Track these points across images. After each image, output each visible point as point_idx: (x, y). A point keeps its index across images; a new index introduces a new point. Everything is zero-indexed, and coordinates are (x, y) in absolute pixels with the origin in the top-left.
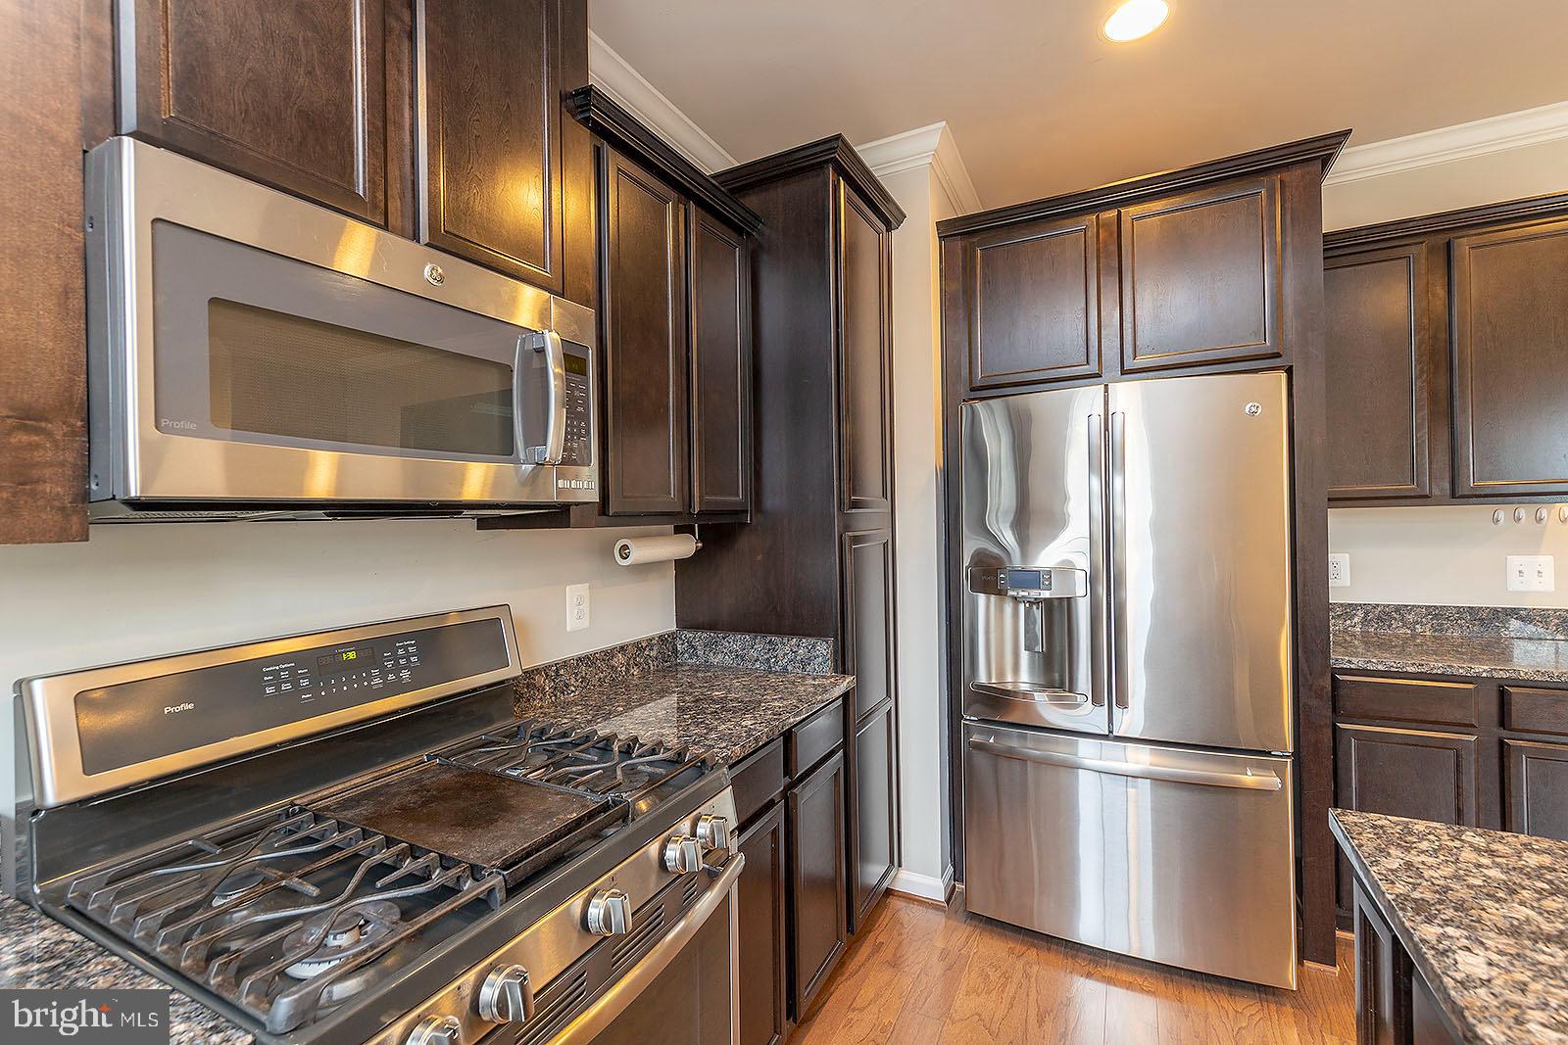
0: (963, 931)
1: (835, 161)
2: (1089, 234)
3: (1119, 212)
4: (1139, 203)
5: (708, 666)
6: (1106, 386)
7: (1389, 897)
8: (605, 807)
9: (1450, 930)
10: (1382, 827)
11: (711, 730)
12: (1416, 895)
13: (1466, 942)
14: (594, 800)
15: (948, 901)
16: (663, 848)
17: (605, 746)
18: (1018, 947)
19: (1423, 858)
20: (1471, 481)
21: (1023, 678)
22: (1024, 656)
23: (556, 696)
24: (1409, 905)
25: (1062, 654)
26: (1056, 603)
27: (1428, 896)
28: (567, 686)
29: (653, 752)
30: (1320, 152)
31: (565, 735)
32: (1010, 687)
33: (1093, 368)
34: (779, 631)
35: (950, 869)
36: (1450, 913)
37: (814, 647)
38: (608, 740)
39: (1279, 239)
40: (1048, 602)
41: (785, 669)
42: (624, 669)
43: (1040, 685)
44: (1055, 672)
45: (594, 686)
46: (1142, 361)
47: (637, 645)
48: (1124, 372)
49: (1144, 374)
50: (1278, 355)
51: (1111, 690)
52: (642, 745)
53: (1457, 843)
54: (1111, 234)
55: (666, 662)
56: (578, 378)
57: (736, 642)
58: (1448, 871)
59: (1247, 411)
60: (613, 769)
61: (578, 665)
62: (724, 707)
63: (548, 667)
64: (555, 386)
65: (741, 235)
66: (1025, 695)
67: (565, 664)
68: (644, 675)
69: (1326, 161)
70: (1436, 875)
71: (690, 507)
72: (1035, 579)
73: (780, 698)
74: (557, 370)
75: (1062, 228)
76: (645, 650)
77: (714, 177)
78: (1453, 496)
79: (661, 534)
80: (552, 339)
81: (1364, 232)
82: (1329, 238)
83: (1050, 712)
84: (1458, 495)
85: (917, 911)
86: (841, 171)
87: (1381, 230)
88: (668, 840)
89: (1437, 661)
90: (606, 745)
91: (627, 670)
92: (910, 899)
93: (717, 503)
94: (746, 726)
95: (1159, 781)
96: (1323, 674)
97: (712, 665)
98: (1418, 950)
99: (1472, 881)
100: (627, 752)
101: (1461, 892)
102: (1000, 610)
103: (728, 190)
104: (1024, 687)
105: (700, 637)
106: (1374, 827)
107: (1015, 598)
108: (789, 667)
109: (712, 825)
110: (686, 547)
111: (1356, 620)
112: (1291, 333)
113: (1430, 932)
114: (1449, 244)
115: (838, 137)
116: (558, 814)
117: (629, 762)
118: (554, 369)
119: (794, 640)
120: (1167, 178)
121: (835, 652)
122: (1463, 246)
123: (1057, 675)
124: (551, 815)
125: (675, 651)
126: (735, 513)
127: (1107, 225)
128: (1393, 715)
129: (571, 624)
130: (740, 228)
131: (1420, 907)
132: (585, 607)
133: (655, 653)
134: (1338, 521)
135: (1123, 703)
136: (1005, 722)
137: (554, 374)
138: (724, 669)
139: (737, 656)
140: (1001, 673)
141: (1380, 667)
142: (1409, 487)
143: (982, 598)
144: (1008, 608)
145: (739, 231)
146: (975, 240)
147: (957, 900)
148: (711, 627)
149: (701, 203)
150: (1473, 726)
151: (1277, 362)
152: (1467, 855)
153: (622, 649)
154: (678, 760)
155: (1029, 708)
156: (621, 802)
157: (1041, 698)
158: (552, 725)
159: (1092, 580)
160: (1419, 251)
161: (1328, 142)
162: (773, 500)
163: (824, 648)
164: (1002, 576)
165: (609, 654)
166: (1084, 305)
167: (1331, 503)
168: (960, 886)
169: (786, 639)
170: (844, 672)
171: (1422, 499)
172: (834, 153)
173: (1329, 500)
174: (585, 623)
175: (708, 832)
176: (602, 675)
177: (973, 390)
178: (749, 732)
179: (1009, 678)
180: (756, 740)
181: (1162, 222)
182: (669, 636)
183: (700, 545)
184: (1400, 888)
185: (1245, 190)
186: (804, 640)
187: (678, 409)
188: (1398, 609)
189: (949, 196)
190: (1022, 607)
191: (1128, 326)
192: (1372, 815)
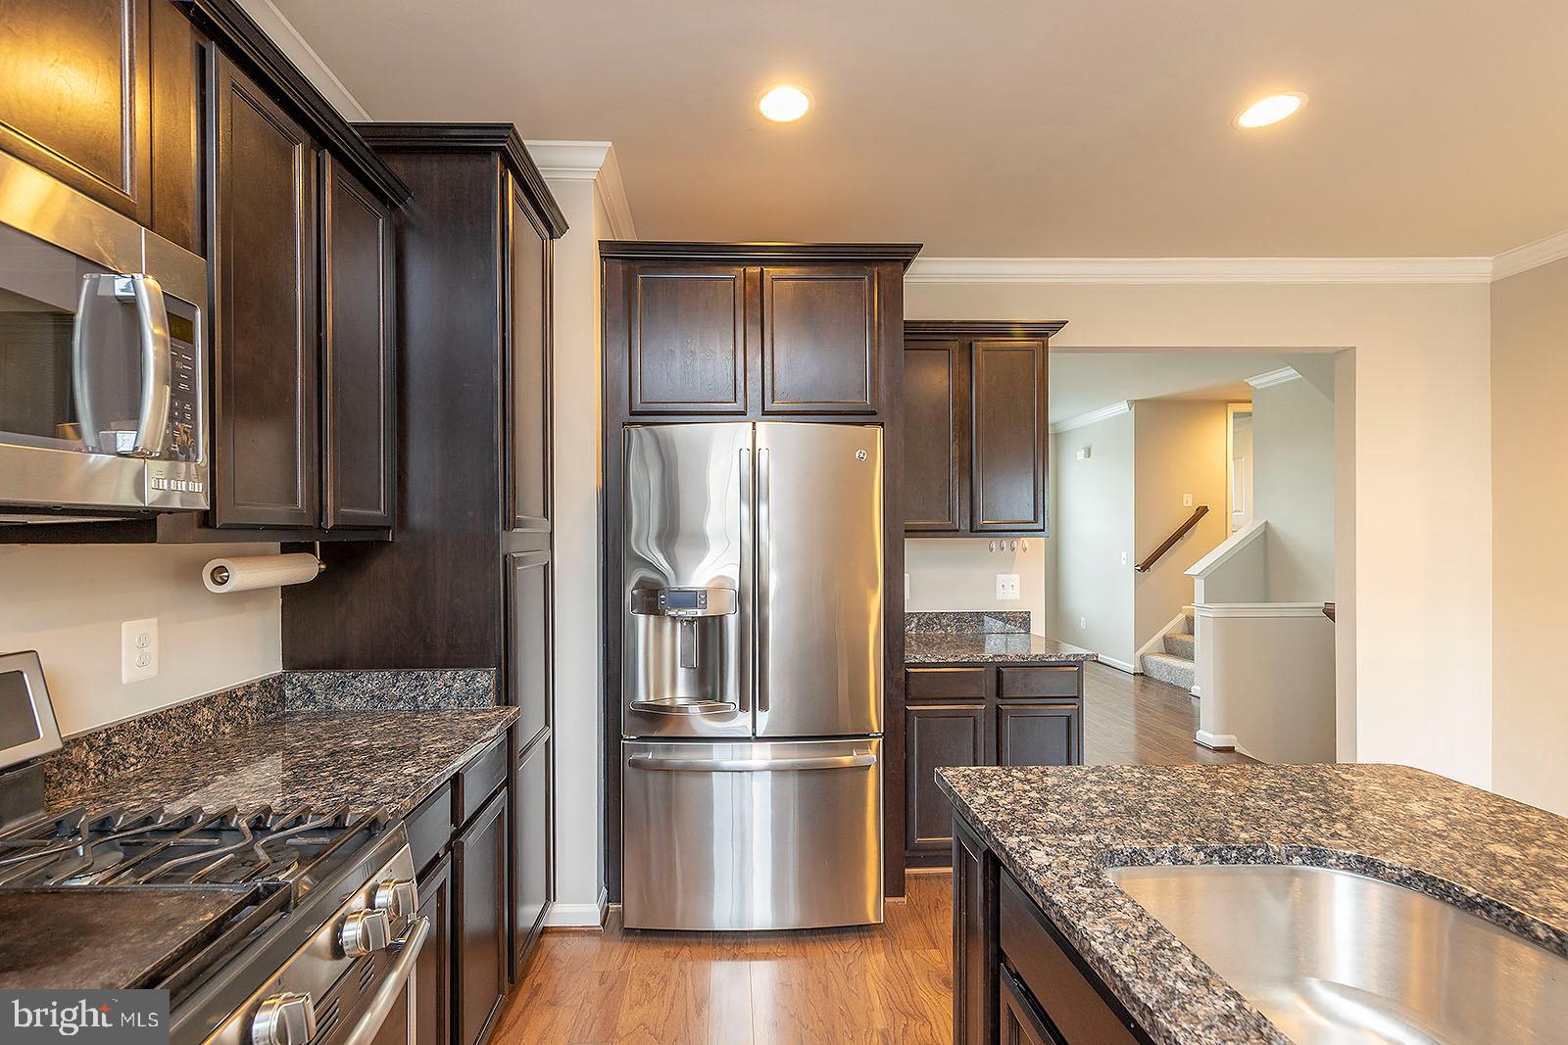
0: (618, 949)
1: (503, 152)
2: (737, 285)
3: (762, 269)
4: (778, 266)
5: (331, 713)
6: (754, 423)
7: (986, 824)
8: (255, 898)
9: (1023, 838)
10: (968, 775)
11: (365, 784)
12: (999, 819)
13: (1032, 844)
14: (233, 891)
15: (603, 924)
16: (338, 931)
17: (220, 825)
18: (672, 950)
19: (996, 792)
20: (982, 521)
21: (680, 692)
22: (681, 673)
23: (106, 773)
24: (998, 826)
25: (714, 666)
26: (710, 620)
27: (1005, 818)
28: (123, 757)
29: (299, 821)
30: (901, 256)
31: (148, 821)
32: (668, 703)
33: (738, 406)
34: (430, 664)
35: (604, 891)
36: (1019, 826)
37: (473, 678)
38: (224, 818)
39: (876, 319)
40: (703, 620)
41: (437, 707)
42: (210, 727)
43: (696, 699)
44: (707, 684)
45: (167, 753)
46: (777, 406)
47: (232, 696)
48: (764, 413)
49: (780, 417)
50: (874, 413)
51: (755, 696)
52: (279, 816)
53: (1010, 778)
54: (756, 286)
55: (271, 712)
56: (181, 345)
57: (371, 682)
58: (1010, 798)
59: (857, 455)
60: (248, 850)
61: (141, 727)
62: (371, 757)
63: (95, 734)
64: (156, 353)
65: (385, 204)
66: (680, 709)
67: (121, 728)
68: (241, 730)
69: (907, 264)
70: (1006, 803)
71: (321, 520)
72: (692, 598)
73: (442, 739)
74: (157, 331)
75: (716, 273)
76: (241, 699)
77: (357, 126)
78: (971, 531)
79: (263, 554)
80: (148, 288)
81: (924, 325)
82: (907, 325)
83: (700, 722)
84: (975, 531)
85: (573, 942)
86: (508, 163)
87: (934, 325)
88: (343, 921)
89: (964, 653)
90: (222, 823)
91: (216, 728)
92: (564, 932)
93: (356, 516)
94: (410, 775)
95: (778, 771)
96: (900, 668)
97: (337, 711)
98: (1008, 856)
99: (1024, 802)
100: (258, 826)
101: (1022, 812)
102: (659, 630)
103: (374, 148)
104: (680, 702)
105: (318, 681)
106: (964, 776)
107: (674, 618)
108: (441, 704)
109: (395, 893)
110: (304, 569)
111: (913, 625)
112: (883, 398)
113: (1012, 842)
114: (971, 344)
115: (510, 127)
116: (185, 919)
117: (270, 837)
118: (153, 332)
119: (449, 673)
120: (794, 250)
121: (498, 683)
122: (979, 346)
123: (709, 688)
124: (172, 923)
125: (283, 698)
126: (376, 528)
127: (752, 277)
128: (940, 696)
129: (128, 672)
130: (386, 196)
131: (1004, 826)
132: (152, 649)
133: (255, 703)
134: (912, 547)
135: (764, 707)
136: (660, 737)
137: (154, 335)
138: (355, 714)
139: (373, 697)
140: (659, 690)
141: (933, 660)
142: (946, 524)
143: (641, 619)
144: (668, 625)
145: (383, 198)
146: (637, 266)
147: (612, 921)
148: (337, 664)
149: (336, 153)
150: (983, 698)
151: (874, 418)
152: (1017, 785)
153: (209, 701)
154: (338, 825)
155: (682, 721)
156: (278, 887)
157: (695, 710)
158: (121, 811)
159: (740, 598)
160: (954, 346)
161: (909, 250)
162: (420, 515)
163: (485, 679)
164: (662, 596)
165: (189, 709)
166: (732, 347)
167: (909, 534)
168: (613, 906)
169: (438, 672)
170: (507, 704)
171: (953, 532)
172: (505, 142)
173: (906, 531)
174: (151, 670)
175: (391, 899)
176: (177, 738)
177: (633, 414)
178: (417, 781)
179: (667, 695)
180: (427, 787)
181: (795, 286)
182: (274, 680)
183: (323, 566)
184: (990, 816)
185: (856, 274)
186: (461, 673)
187: (307, 400)
188: (938, 615)
189: (608, 217)
190: (679, 624)
191: (767, 372)
192: (961, 768)
